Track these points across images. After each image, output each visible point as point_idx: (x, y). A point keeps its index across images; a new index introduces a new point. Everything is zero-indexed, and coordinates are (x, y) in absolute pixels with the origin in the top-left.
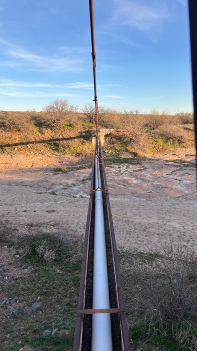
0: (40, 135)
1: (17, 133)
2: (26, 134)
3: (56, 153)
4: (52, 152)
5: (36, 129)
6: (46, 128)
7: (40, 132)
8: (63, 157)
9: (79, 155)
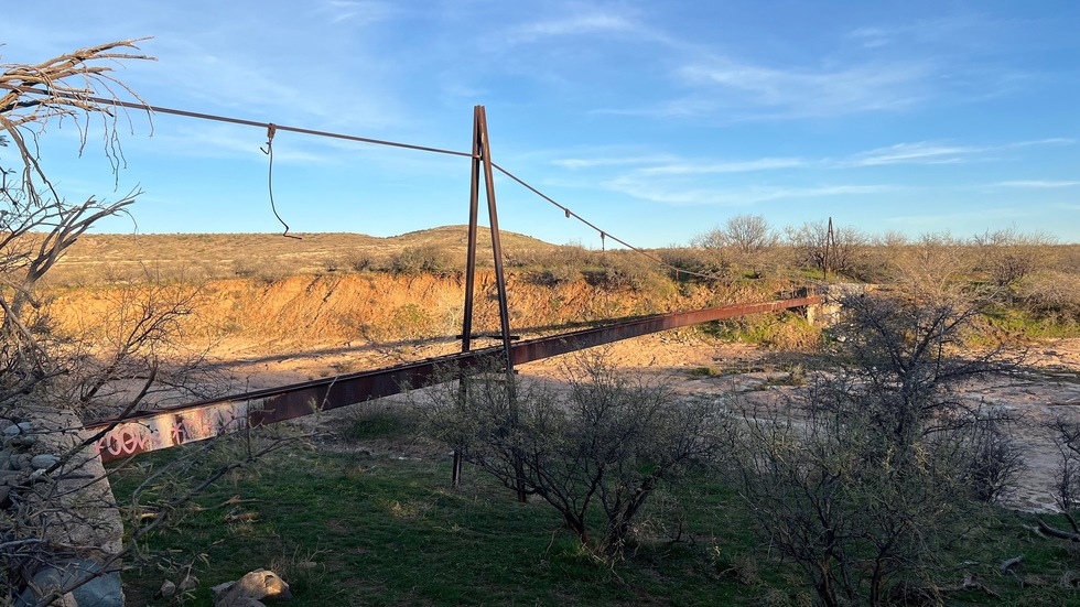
0: (680, 299)
1: (631, 294)
2: (650, 297)
3: (712, 340)
4: (703, 336)
5: (673, 286)
6: (697, 283)
7: (682, 293)
8: (725, 349)
9: (767, 346)
